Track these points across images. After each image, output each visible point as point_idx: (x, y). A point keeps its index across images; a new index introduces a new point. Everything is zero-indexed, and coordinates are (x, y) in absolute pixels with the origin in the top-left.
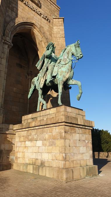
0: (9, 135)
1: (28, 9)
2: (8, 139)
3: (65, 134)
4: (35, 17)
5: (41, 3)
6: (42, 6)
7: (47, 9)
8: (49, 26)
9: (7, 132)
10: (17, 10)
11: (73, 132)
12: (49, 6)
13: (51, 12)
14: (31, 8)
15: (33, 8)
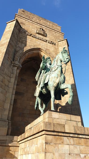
0: (12, 147)
1: (35, 40)
2: (10, 152)
3: (47, 145)
4: (41, 44)
5: (46, 34)
6: (48, 35)
7: (52, 37)
8: (55, 48)
9: (10, 145)
10: (26, 41)
11: (58, 142)
12: (54, 34)
13: (56, 38)
14: (38, 38)
15: (39, 38)
